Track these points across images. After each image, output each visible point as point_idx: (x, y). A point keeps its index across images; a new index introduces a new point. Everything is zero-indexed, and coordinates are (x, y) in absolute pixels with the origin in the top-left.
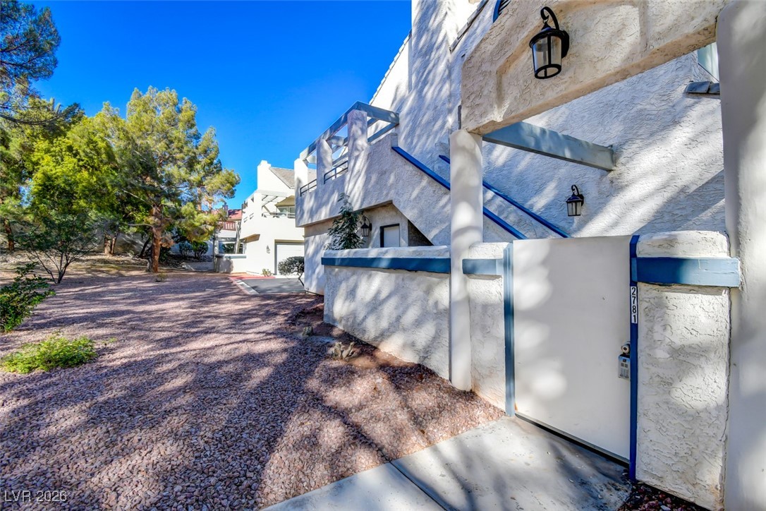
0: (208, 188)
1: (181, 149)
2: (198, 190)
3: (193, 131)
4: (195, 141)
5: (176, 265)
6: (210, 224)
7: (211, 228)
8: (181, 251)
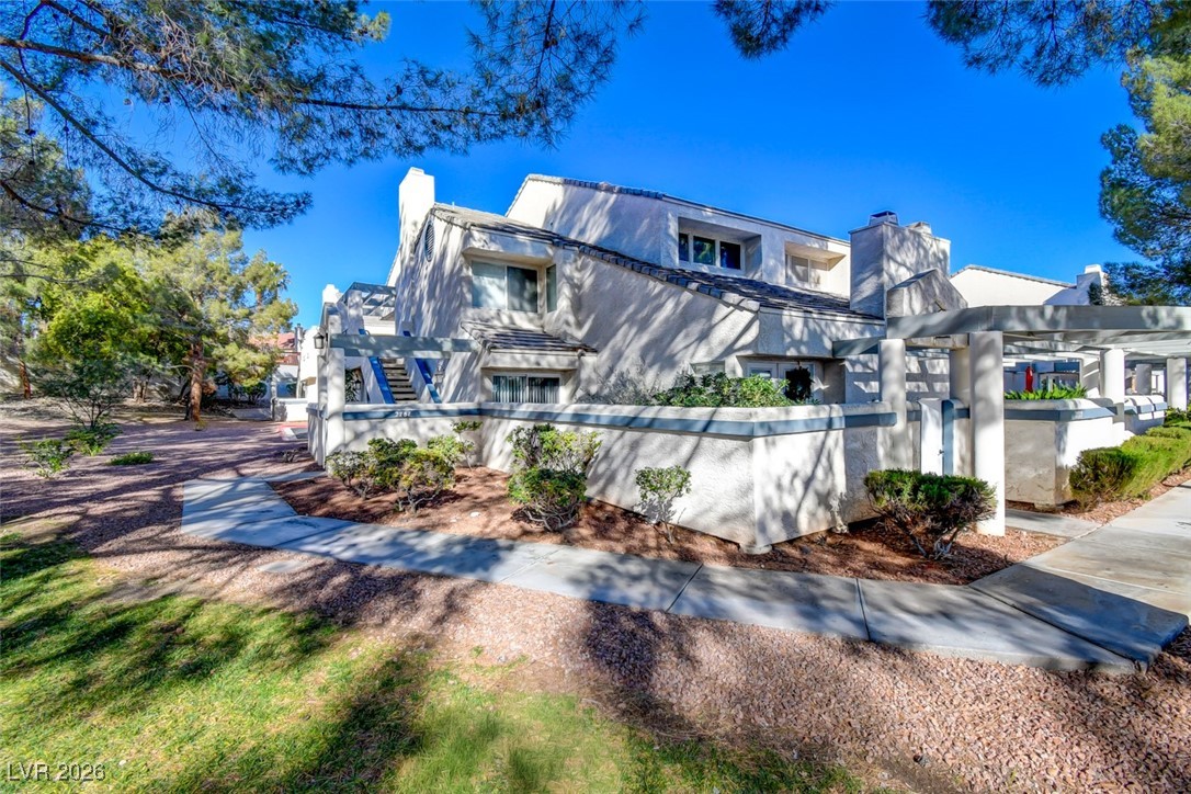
0: (257, 322)
1: (222, 281)
2: (246, 324)
3: (238, 254)
4: (241, 266)
5: (222, 413)
6: (260, 365)
7: (261, 370)
8: (230, 395)
